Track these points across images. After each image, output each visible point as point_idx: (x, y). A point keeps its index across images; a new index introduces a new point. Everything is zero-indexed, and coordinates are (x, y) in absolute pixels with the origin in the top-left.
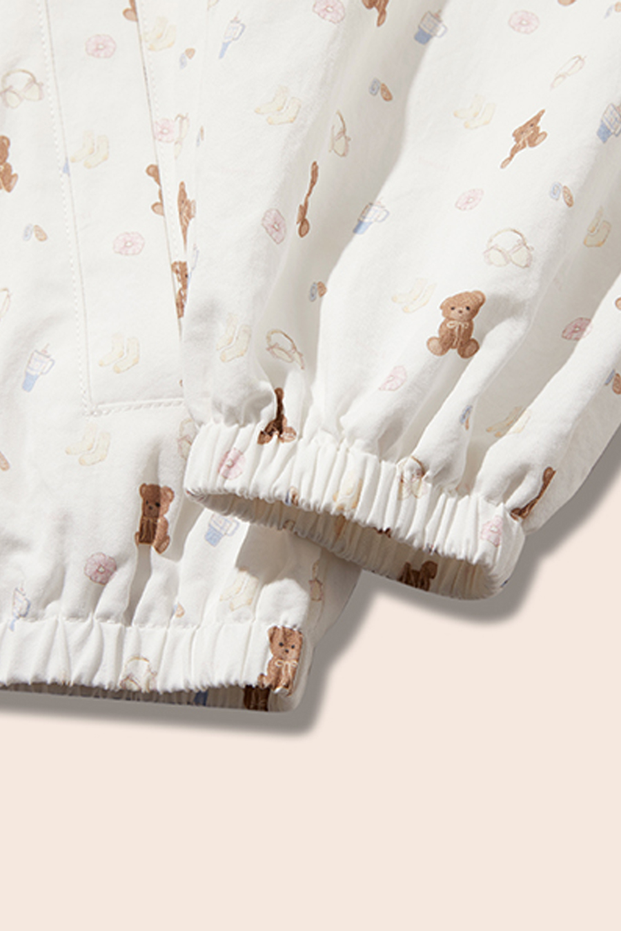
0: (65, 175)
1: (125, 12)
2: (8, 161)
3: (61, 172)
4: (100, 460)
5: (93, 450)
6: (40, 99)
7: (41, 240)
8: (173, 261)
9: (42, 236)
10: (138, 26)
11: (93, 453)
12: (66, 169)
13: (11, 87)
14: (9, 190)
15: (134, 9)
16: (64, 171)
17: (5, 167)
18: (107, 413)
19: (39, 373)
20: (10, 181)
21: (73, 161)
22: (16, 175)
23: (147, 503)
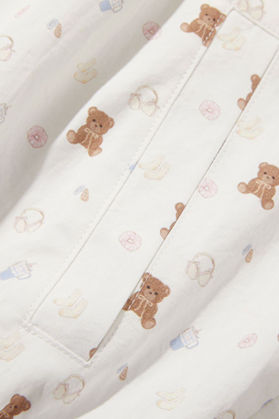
0: (128, 171)
1: (241, 99)
2: (103, 136)
3: (127, 167)
4: (6, 360)
5: (7, 350)
6: (150, 116)
7: (83, 199)
8: (147, 272)
9: (85, 197)
10: (242, 113)
11: (5, 351)
12: (133, 168)
13: (140, 95)
14: (91, 154)
15: (246, 102)
16: (130, 169)
17: (100, 137)
18: (34, 334)
19: (16, 275)
20: (95, 149)
21: (140, 166)
22: (101, 150)
23: (12, 404)
